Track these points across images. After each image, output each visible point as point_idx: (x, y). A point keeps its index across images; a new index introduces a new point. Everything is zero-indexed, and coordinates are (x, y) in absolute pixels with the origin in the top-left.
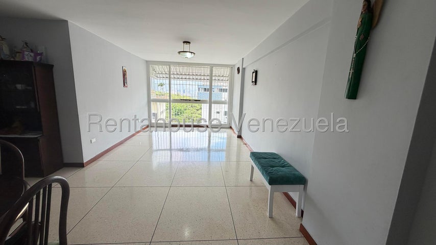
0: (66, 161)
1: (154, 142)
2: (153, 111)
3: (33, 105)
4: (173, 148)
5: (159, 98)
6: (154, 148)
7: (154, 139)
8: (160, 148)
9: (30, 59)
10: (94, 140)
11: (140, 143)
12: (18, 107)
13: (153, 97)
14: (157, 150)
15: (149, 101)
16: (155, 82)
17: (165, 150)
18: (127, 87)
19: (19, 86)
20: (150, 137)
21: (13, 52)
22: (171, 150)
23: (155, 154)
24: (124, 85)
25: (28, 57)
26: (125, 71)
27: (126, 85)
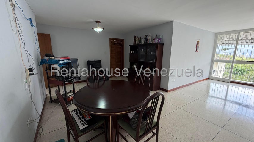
0: (161, 87)
1: (211, 91)
2: (214, 69)
3: (154, 61)
4: (228, 98)
5: (221, 59)
6: (210, 94)
7: (211, 88)
8: (215, 96)
9: (157, 42)
10: (174, 80)
11: (200, 88)
12: (150, 61)
13: (216, 58)
14: (212, 97)
15: (213, 61)
16: (220, 47)
17: (219, 98)
18: (198, 52)
19: (152, 53)
20: (208, 86)
21: (152, 40)
22: (225, 100)
23: (209, 99)
24: (196, 50)
25: (156, 41)
26: (199, 42)
27: (197, 51)
